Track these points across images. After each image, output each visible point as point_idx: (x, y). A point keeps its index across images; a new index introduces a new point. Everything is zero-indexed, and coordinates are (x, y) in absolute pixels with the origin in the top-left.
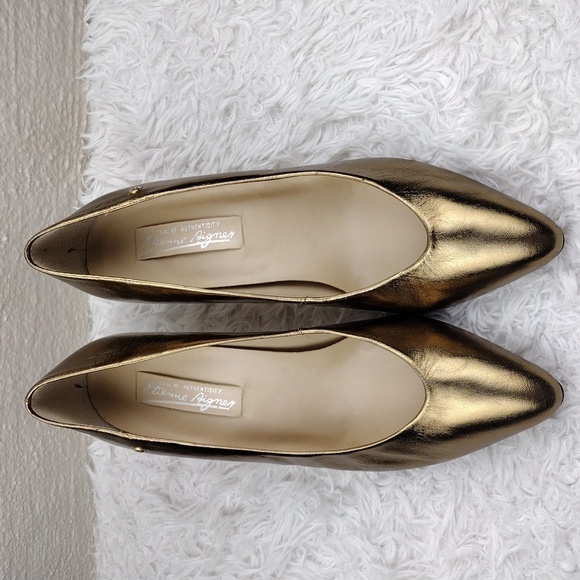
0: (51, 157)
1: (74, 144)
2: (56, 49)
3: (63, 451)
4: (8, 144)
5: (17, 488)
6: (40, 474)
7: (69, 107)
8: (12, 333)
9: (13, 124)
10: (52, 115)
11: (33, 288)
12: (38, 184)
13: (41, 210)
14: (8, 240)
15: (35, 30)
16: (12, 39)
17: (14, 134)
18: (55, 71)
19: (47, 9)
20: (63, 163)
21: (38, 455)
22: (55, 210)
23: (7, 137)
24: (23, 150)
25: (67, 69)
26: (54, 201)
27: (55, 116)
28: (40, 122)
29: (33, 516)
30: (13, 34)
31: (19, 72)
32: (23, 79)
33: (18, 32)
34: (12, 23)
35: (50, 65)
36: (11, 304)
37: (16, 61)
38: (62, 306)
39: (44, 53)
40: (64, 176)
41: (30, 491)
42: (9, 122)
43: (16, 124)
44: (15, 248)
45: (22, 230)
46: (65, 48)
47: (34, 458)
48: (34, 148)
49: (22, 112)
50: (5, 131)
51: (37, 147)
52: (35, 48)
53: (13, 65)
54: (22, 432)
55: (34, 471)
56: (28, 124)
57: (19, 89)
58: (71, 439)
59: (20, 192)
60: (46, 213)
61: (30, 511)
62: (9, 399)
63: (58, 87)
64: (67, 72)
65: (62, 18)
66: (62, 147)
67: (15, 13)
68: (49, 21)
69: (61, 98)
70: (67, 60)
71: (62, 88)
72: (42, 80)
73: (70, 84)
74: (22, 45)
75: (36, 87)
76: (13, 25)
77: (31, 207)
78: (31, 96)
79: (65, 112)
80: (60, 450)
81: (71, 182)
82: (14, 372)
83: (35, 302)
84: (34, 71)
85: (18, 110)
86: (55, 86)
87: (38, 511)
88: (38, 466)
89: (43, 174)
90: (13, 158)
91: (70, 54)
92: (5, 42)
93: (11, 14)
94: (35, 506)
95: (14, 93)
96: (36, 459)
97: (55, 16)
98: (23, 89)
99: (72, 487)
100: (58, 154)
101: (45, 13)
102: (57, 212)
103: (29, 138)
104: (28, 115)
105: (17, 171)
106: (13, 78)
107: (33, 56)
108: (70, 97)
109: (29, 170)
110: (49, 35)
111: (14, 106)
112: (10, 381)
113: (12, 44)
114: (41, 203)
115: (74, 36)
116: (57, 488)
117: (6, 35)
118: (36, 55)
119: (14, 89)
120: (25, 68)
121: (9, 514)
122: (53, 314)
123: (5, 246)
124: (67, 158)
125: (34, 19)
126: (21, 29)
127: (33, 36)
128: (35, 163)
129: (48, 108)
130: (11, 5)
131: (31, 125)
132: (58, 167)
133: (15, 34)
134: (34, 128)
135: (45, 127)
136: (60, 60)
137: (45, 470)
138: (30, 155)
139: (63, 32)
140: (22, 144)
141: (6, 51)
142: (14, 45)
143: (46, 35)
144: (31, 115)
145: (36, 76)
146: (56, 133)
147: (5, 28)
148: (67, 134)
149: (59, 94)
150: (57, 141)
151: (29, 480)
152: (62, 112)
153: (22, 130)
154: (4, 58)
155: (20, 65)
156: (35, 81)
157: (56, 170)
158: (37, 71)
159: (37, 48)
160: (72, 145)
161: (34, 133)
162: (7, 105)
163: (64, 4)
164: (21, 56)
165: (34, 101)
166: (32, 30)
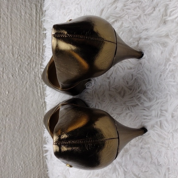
0: (27, 63)
1: (37, 58)
2: (28, 26)
3: (33, 165)
4: (9, 60)
6: (23, 173)
7: (35, 45)
8: (10, 125)
9: (10, 53)
10: (27, 49)
11: (20, 109)
12: (21, 73)
13: (23, 82)
14: (9, 93)
15: (19, 20)
16: (9, 24)
17: (11, 57)
18: (28, 33)
19: (24, 12)
20: (33, 65)
21: (22, 167)
22: (29, 82)
23: (8, 58)
24: (15, 62)
25: (33, 32)
26: (28, 79)
27: (28, 49)
28: (22, 51)
30: (10, 22)
31: (12, 35)
32: (14, 38)
33: (12, 21)
34: (9, 19)
35: (26, 32)
36: (10, 115)
37: (11, 31)
38: (32, 114)
39: (23, 28)
40: (33, 69)
42: (9, 53)
43: (12, 53)
44: (12, 96)
45: (15, 89)
46: (32, 25)
47: (20, 168)
48: (20, 61)
49: (14, 49)
50: (7, 56)
51: (21, 60)
52: (19, 26)
53: (10, 33)
54: (15, 159)
55: (20, 173)
56: (17, 52)
57: (13, 41)
58: (36, 161)
59: (14, 76)
60: (25, 83)
62: (9, 148)
63: (29, 39)
64: (33, 33)
65: (31, 15)
66: (32, 60)
67: (11, 15)
68: (25, 16)
69: (31, 43)
70: (33, 29)
71: (31, 39)
72: (23, 37)
73: (34, 38)
74: (14, 26)
75: (20, 39)
76: (10, 19)
77: (18, 81)
78: (18, 43)
79: (33, 47)
80: (32, 165)
81: (36, 72)
82: (11, 138)
83: (21, 114)
84: (19, 34)
85: (13, 48)
86: (28, 39)
88: (22, 171)
89: (24, 69)
90: (11, 65)
91: (34, 27)
92: (7, 25)
93: (9, 15)
95: (11, 43)
96: (21, 168)
97: (28, 15)
98: (14, 41)
100: (30, 62)
101: (23, 14)
102: (30, 82)
103: (18, 57)
104: (17, 49)
105: (12, 69)
106: (10, 37)
107: (18, 29)
108: (35, 42)
109: (18, 68)
110: (25, 21)
111: (11, 47)
112: (9, 141)
113: (9, 26)
114: (23, 80)
115: (36, 20)
118: (20, 29)
119: (11, 41)
120: (15, 34)
122: (28, 118)
123: (8, 95)
124: (34, 63)
125: (19, 16)
126: (13, 20)
127: (18, 22)
128: (20, 66)
129: (25, 47)
130: (9, 13)
131: (19, 53)
132: (30, 66)
133: (11, 22)
134: (20, 54)
135: (24, 53)
136: (30, 29)
137: (25, 172)
138: (18, 63)
139: (31, 20)
140: (15, 60)
141: (7, 28)
142: (10, 26)
143: (24, 21)
144: (18, 49)
145: (20, 36)
146: (29, 55)
147: (7, 21)
148: (34, 55)
149: (30, 41)
150: (30, 58)
151: (18, 176)
152: (31, 47)
153: (14, 55)
154: (6, 31)
155: (13, 33)
156: (19, 38)
157: (30, 68)
158: (20, 34)
159: (20, 26)
160: (36, 59)
161: (19, 55)
162: (8, 47)
163: (31, 10)
164: (13, 30)
165: (19, 45)
166: (18, 20)
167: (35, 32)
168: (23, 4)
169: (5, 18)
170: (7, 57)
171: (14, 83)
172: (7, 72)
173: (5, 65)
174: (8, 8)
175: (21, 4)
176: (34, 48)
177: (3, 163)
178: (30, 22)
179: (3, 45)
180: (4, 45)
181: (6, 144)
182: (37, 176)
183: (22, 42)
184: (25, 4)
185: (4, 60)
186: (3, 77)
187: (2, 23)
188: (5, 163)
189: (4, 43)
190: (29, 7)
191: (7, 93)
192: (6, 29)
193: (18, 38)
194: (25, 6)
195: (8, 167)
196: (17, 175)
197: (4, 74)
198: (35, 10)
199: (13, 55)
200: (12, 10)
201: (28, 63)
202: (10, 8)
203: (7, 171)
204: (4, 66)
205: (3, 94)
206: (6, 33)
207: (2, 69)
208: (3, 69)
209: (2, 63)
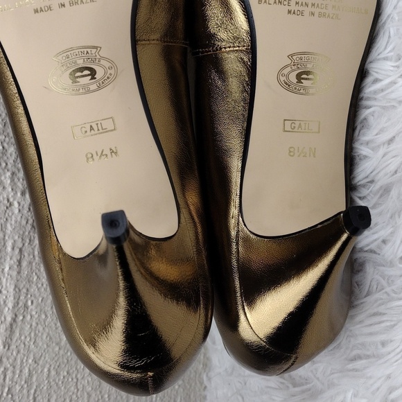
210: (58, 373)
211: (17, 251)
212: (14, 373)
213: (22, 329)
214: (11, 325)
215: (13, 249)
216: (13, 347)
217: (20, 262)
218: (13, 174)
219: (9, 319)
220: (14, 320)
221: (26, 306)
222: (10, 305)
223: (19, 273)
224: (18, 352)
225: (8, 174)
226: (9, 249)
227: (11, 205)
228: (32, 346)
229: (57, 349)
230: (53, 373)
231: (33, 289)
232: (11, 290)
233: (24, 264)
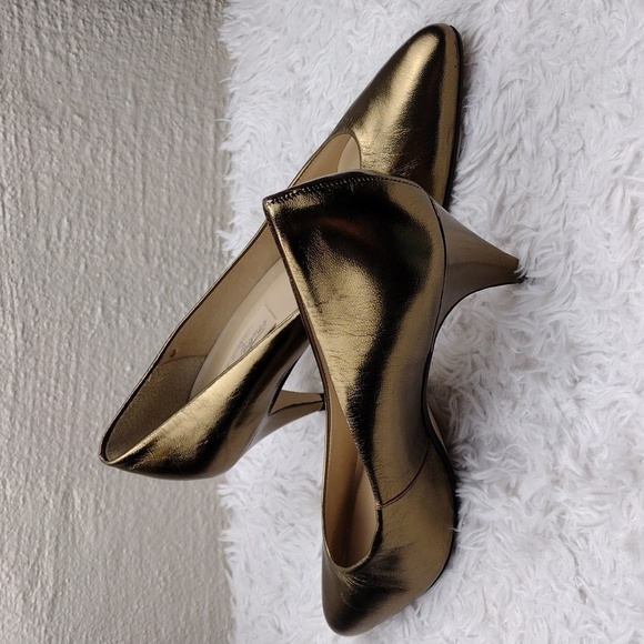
0: (186, 282)
1: (216, 265)
2: (192, 174)
3: (196, 576)
4: (135, 275)
5: (140, 611)
6: (167, 598)
7: (209, 229)
10: (187, 240)
14: (132, 367)
15: (166, 158)
16: (139, 171)
17: (142, 264)
18: (191, 195)
19: (182, 134)
21: (165, 579)
23: (134, 268)
24: (152, 279)
25: (206, 190)
27: (190, 241)
28: (173, 248)
29: (158, 640)
30: (140, 166)
31: (147, 203)
32: (152, 210)
33: (146, 162)
34: (138, 155)
35: (185, 190)
37: (144, 192)
39: (178, 179)
41: (155, 615)
42: (136, 253)
43: (144, 254)
46: (203, 169)
47: (159, 583)
48: (166, 275)
49: (151, 241)
50: (131, 262)
51: (170, 274)
52: (166, 176)
53: (140, 196)
54: (146, 557)
55: (161, 595)
56: (158, 250)
57: (147, 219)
58: (206, 565)
59: (148, 320)
61: (154, 634)
62: (130, 525)
63: (194, 211)
64: (206, 194)
65: (200, 140)
66: (201, 271)
67: (144, 145)
68: (183, 145)
69: (198, 222)
70: (206, 182)
71: (199, 212)
72: (175, 206)
73: (209, 207)
74: (151, 175)
75: (168, 214)
76: (141, 156)
77: (160, 334)
78: (162, 225)
79: (203, 235)
80: (192, 575)
82: (137, 498)
84: (165, 200)
85: (147, 240)
86: (191, 211)
87: (164, 635)
88: (165, 591)
89: (176, 300)
90: (140, 288)
91: (209, 175)
92: (132, 175)
93: (139, 146)
94: (159, 631)
95: (142, 224)
96: (163, 584)
97: (191, 140)
98: (152, 218)
99: (206, 613)
100: (195, 278)
101: (179, 139)
103: (160, 266)
104: (158, 244)
105: (145, 300)
106: (140, 209)
107: (164, 184)
108: (210, 219)
109: (159, 298)
110: (184, 160)
111: (141, 237)
112: (131, 507)
113: (139, 177)
115: (215, 156)
116: (188, 613)
117: (132, 169)
118: (168, 183)
119: (142, 221)
120: (155, 198)
121: (128, 638)
123: (129, 375)
124: (207, 280)
125: (165, 147)
126: (150, 159)
127: (164, 164)
128: (166, 290)
129: (181, 234)
130: (139, 138)
131: (162, 252)
132: (195, 291)
133: (143, 164)
134: (166, 255)
135: (179, 252)
136: (197, 183)
137: (172, 595)
138: (161, 283)
139: (201, 155)
140: (151, 274)
141: (132, 184)
142: (141, 177)
143: (180, 161)
144: (161, 242)
145: (167, 204)
146: (193, 257)
147: (131, 162)
148: (207, 256)
149: (195, 218)
150: (194, 265)
151: (154, 605)
152: (200, 235)
153: (151, 259)
154: (130, 192)
155: (148, 195)
156: (166, 209)
157: (193, 295)
158: (169, 199)
159: (169, 176)
160: (213, 267)
161: (165, 260)
162: (133, 237)
163: (202, 125)
164: (149, 186)
165: (166, 230)
166: (163, 159)
167: (212, 190)
168: (178, 111)
169: (128, 154)
170: (130, 266)
171: (147, 340)
172: (128, 309)
173: (125, 290)
174: (135, 126)
175: (174, 112)
176: (206, 237)
177: (114, 569)
178: (197, 162)
179: (119, 232)
180: (123, 232)
181: (121, 514)
182: (206, 606)
183: (174, 220)
184: (186, 110)
185: (122, 275)
186: (117, 322)
187: (119, 170)
188: (118, 568)
189: (121, 227)
190: (195, 119)
191: (128, 369)
192: (129, 186)
193: (163, 211)
194: (186, 116)
195: (127, 580)
196: (151, 603)
197: (121, 315)
198: (211, 127)
199: (147, 258)
200: (146, 128)
201: (189, 282)
202: (141, 123)
203: (123, 591)
204: (121, 291)
205: (117, 372)
206: (128, 197)
207: (116, 301)
208: (119, 300)
209: (117, 283)
210: (94, 639)
211: (54, 539)
212: (57, 640)
213: (62, 603)
214: (53, 600)
215: (51, 537)
216: (55, 618)
217: (57, 548)
218: (47, 477)
219: (51, 595)
220: (55, 595)
221: (64, 583)
222: (51, 584)
223: (57, 556)
224: (60, 622)
225: (44, 478)
226: (47, 538)
227: (47, 502)
228: (71, 617)
229: (92, 618)
230: (90, 639)
231: (69, 569)
232: (51, 571)
233: (61, 549)
